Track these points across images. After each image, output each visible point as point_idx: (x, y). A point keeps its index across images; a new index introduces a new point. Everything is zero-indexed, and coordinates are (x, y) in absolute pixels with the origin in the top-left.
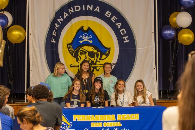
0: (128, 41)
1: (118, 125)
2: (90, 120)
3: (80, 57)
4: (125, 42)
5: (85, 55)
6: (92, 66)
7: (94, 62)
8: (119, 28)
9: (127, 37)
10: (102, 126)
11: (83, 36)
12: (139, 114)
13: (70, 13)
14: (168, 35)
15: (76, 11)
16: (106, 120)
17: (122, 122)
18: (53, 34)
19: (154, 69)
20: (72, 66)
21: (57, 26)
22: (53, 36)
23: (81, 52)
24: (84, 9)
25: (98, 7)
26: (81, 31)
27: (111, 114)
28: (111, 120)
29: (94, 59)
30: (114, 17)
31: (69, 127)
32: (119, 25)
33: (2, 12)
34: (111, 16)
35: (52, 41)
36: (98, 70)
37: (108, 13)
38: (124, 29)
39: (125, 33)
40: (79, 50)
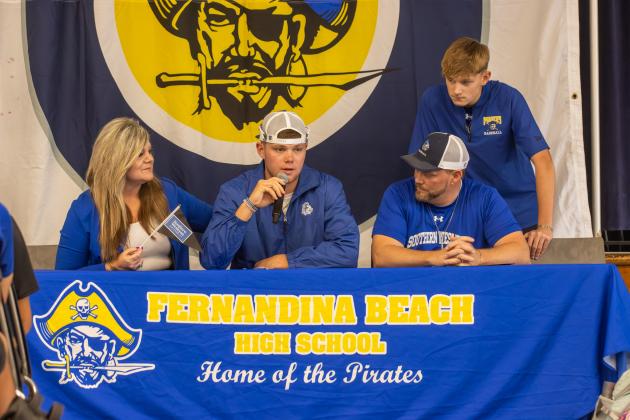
2: (232, 322)
3: (205, 35)
5: (232, 27)
6: (267, 80)
7: (279, 63)
10: (289, 352)
12: (471, 297)
16: (312, 323)
17: (387, 332)
19: (575, 96)
20: (165, 79)
23: (212, 11)
27: (337, 290)
28: (333, 323)
29: (277, 45)
31: (124, 350)
36: (294, 103)
40: (203, 5)
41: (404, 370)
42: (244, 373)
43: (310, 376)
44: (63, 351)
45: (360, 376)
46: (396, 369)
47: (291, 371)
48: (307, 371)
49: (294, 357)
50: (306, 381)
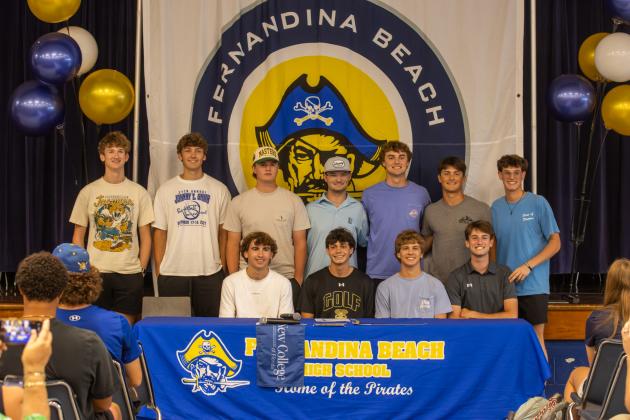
0: (442, 120)
1: (379, 371)
3: (293, 166)
4: (431, 123)
5: (311, 161)
8: (415, 80)
9: (439, 108)
10: (331, 375)
11: (306, 104)
12: (443, 343)
13: (268, 35)
14: (568, 104)
15: (286, 26)
16: (345, 358)
17: (391, 364)
18: (216, 97)
21: (227, 71)
22: (215, 104)
24: (309, 23)
25: (352, 17)
26: (299, 88)
27: (361, 339)
28: (358, 358)
30: (401, 46)
31: (231, 373)
32: (415, 71)
33: (64, 31)
34: (392, 45)
35: (210, 119)
37: (382, 34)
38: (429, 85)
39: (433, 96)
40: (293, 148)
41: (401, 387)
42: (304, 388)
43: (344, 390)
44: (194, 372)
45: (374, 390)
46: (396, 387)
47: (332, 387)
48: (342, 388)
49: (334, 378)
50: (341, 392)
